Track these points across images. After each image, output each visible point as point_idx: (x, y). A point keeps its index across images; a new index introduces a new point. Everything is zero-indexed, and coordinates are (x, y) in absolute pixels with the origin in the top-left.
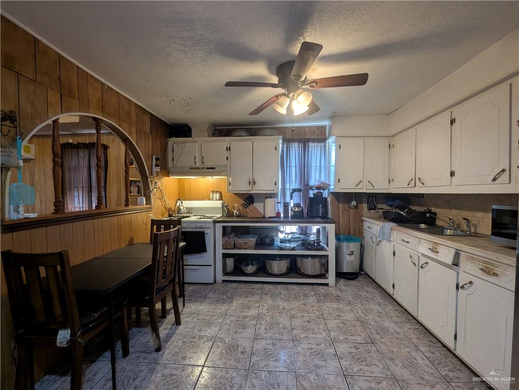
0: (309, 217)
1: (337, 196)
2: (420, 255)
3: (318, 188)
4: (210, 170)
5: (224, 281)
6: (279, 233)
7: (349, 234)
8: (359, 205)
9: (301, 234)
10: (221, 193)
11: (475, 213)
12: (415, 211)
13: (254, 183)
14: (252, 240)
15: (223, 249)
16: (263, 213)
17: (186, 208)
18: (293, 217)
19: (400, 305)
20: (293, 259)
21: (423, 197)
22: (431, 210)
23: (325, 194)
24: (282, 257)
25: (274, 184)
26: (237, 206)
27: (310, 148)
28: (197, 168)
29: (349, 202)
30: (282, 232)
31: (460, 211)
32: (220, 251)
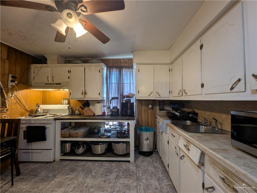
3: (128, 97)
4: (58, 85)
5: (61, 160)
7: (148, 126)
8: (154, 107)
10: (68, 100)
11: (221, 115)
12: (184, 112)
13: (86, 93)
15: (61, 137)
16: (94, 112)
17: (43, 110)
21: (191, 102)
22: (195, 111)
23: (133, 100)
26: (78, 108)
28: (50, 84)
29: (148, 106)
31: (211, 113)
32: (59, 139)
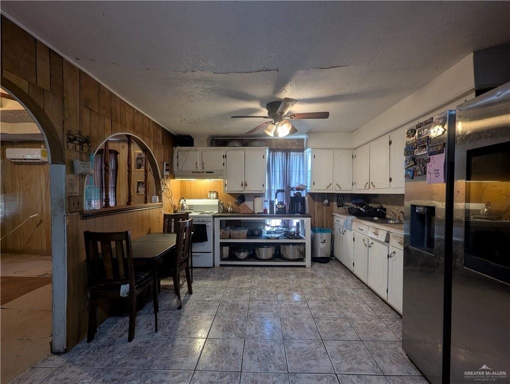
0: (290, 213)
1: (312, 195)
2: (369, 239)
3: (298, 189)
4: (209, 174)
5: (221, 265)
6: (266, 227)
7: (323, 227)
8: (331, 203)
9: (284, 227)
10: (217, 193)
12: (371, 207)
13: (246, 185)
14: (245, 232)
15: (221, 238)
16: (252, 209)
18: (277, 213)
19: (358, 278)
20: (277, 247)
21: (378, 196)
22: (383, 207)
23: (304, 194)
24: (268, 245)
25: (262, 186)
26: (231, 204)
27: (291, 156)
28: (198, 172)
29: (323, 201)
30: (268, 226)
31: (400, 207)
32: (218, 241)
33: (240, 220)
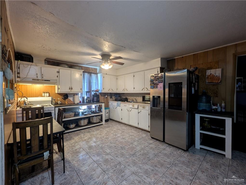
0: (92, 102)
2: (129, 108)
4: (47, 82)
8: (108, 97)
9: (89, 109)
10: (49, 93)
11: (138, 97)
14: (73, 113)
16: (73, 102)
22: (126, 97)
25: (80, 89)
27: (92, 76)
28: (38, 80)
29: (105, 96)
30: (81, 109)
33: (65, 108)
